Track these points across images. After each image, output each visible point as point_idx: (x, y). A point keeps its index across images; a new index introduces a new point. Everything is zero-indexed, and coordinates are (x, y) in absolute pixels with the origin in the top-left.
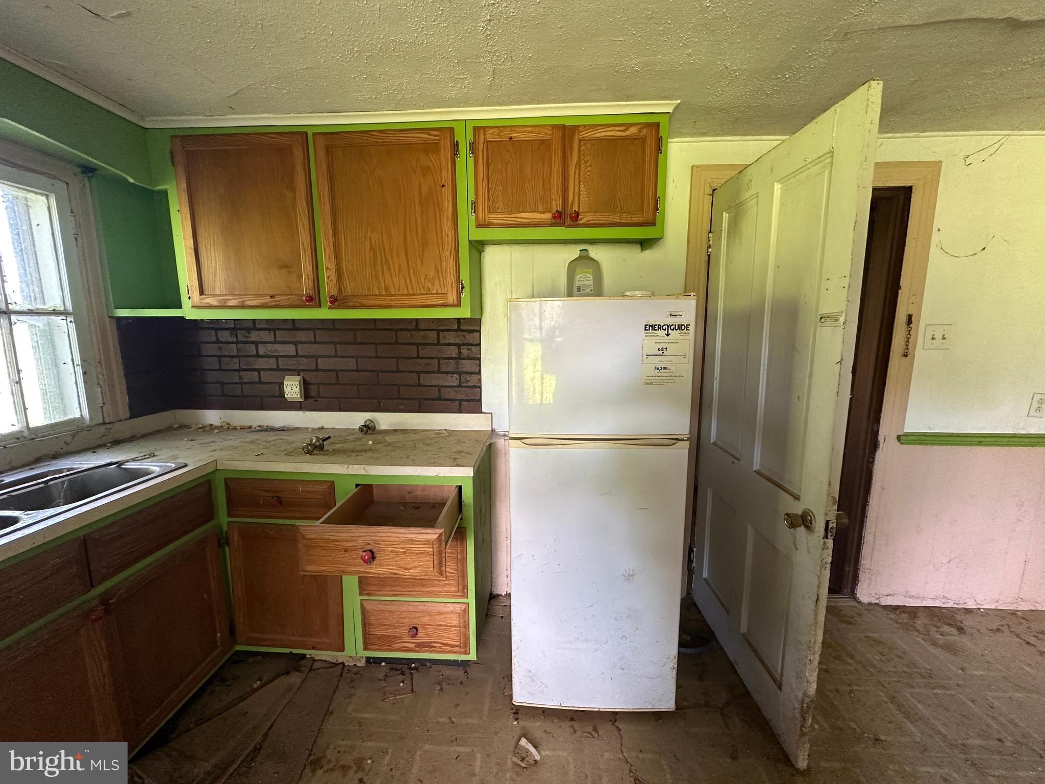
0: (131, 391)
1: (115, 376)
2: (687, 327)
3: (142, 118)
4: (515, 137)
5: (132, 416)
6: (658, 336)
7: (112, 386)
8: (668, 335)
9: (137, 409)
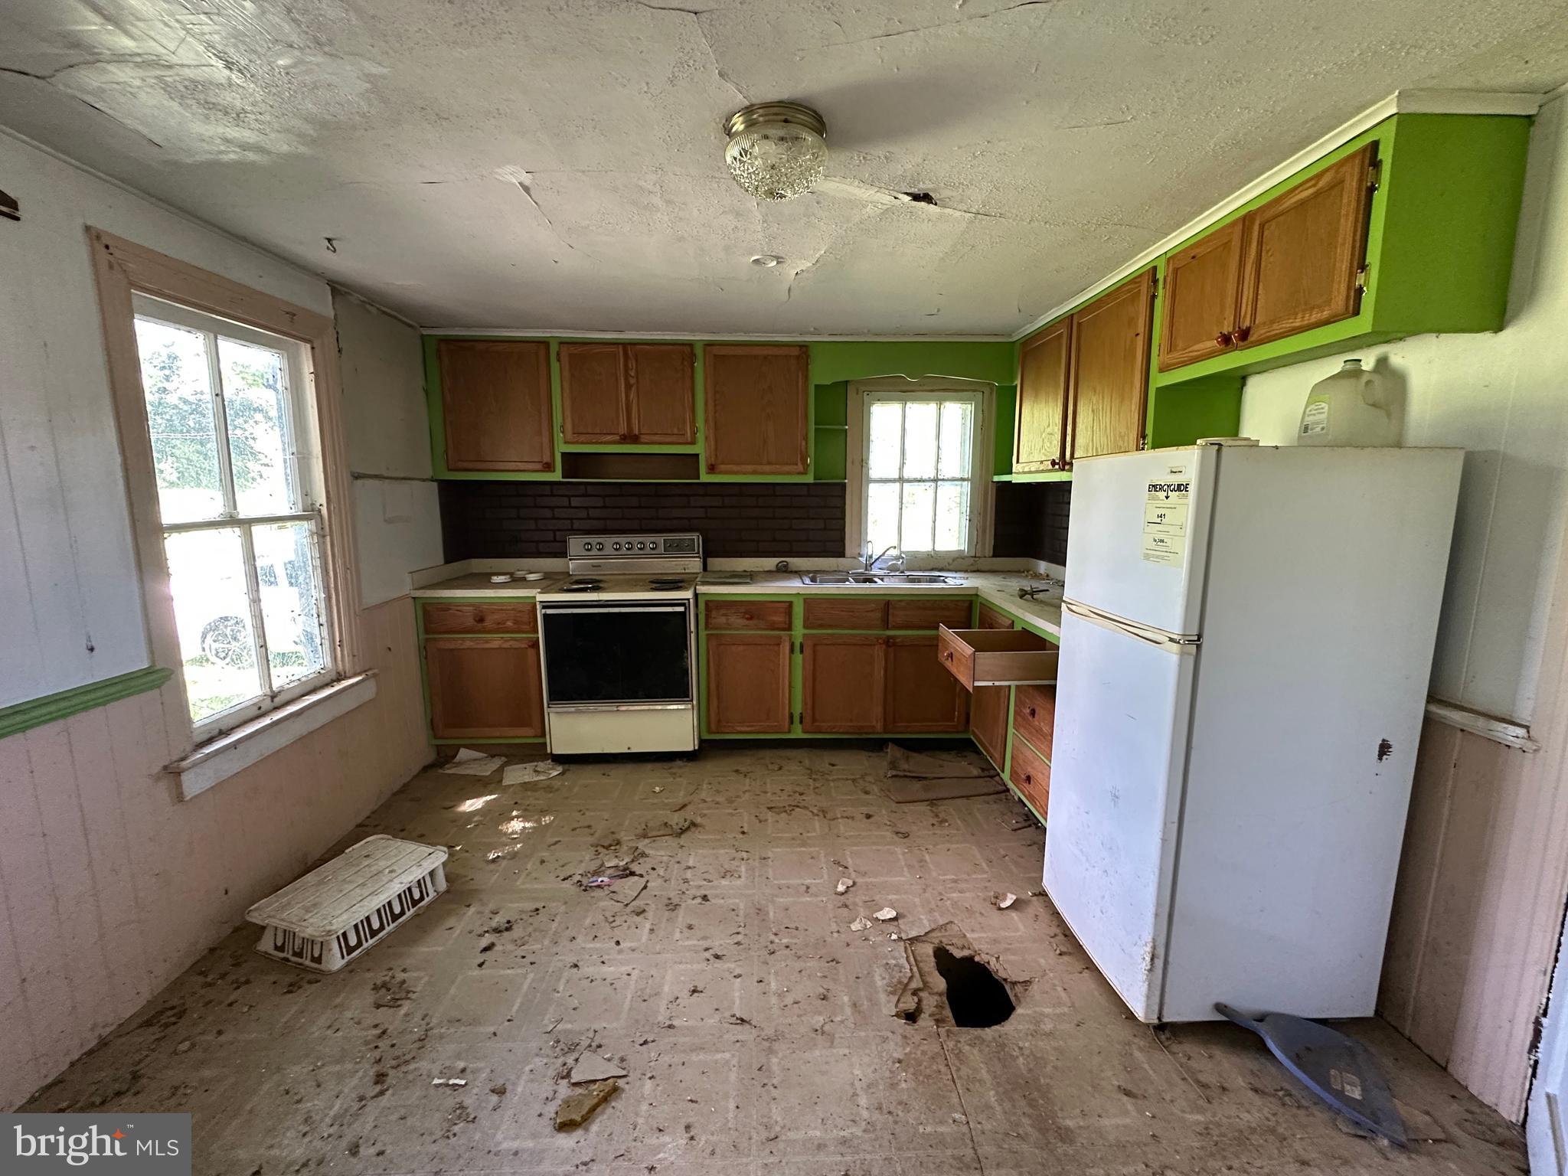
0: (997, 536)
1: (988, 523)
2: (1186, 487)
3: (1010, 335)
4: (1199, 253)
5: (995, 555)
6: (1159, 499)
7: (984, 531)
8: (1167, 497)
9: (997, 553)
